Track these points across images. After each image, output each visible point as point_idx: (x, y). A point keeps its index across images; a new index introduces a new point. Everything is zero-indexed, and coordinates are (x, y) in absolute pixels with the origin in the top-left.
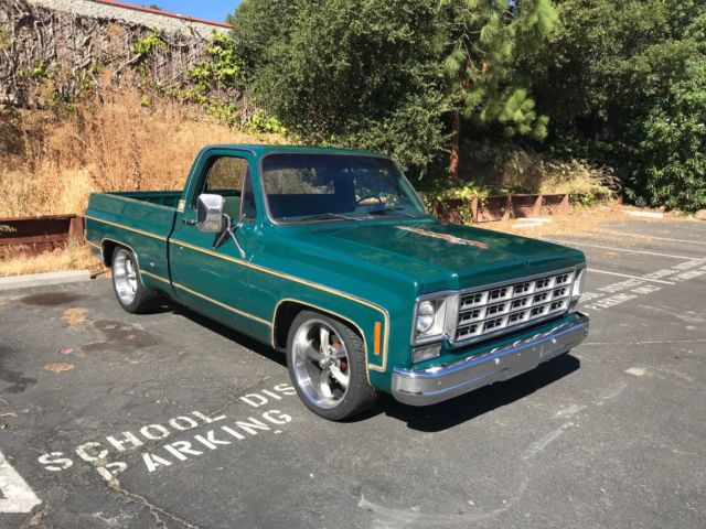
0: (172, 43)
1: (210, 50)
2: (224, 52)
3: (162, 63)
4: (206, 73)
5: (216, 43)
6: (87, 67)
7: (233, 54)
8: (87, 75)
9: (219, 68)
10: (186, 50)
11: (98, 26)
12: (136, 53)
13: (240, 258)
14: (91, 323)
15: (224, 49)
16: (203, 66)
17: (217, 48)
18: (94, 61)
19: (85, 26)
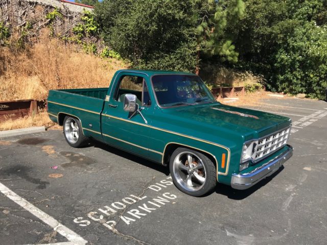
0: (65, 15)
1: (83, 18)
2: (90, 20)
3: (60, 24)
4: (81, 29)
5: (86, 15)
6: (24, 25)
7: (94, 20)
8: (24, 29)
9: (87, 27)
10: (71, 18)
11: (29, 5)
12: (47, 19)
13: (145, 123)
14: (58, 153)
15: (89, 18)
16: (80, 26)
17: (86, 17)
18: (27, 23)
19: (23, 6)
